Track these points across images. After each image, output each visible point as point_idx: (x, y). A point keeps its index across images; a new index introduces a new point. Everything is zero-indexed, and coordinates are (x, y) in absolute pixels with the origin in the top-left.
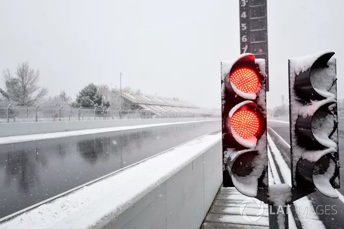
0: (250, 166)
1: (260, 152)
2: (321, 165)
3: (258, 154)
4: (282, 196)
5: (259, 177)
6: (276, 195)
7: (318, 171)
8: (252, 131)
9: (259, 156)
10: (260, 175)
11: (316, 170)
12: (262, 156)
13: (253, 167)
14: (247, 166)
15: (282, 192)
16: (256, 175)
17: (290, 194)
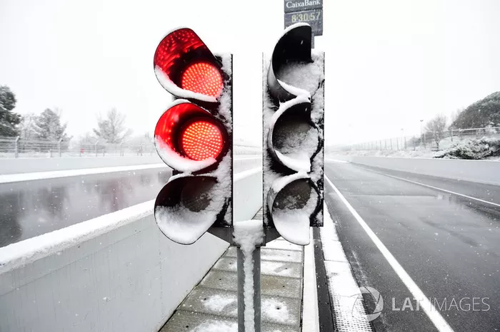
0: (206, 198)
1: (219, 179)
2: (299, 196)
3: (217, 182)
4: (250, 237)
5: (218, 213)
6: (243, 235)
7: (295, 205)
8: (212, 151)
9: (218, 184)
10: (220, 209)
11: (292, 203)
12: (222, 185)
13: (210, 200)
14: (201, 198)
15: (251, 232)
16: (213, 210)
17: (262, 234)
